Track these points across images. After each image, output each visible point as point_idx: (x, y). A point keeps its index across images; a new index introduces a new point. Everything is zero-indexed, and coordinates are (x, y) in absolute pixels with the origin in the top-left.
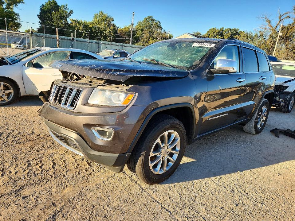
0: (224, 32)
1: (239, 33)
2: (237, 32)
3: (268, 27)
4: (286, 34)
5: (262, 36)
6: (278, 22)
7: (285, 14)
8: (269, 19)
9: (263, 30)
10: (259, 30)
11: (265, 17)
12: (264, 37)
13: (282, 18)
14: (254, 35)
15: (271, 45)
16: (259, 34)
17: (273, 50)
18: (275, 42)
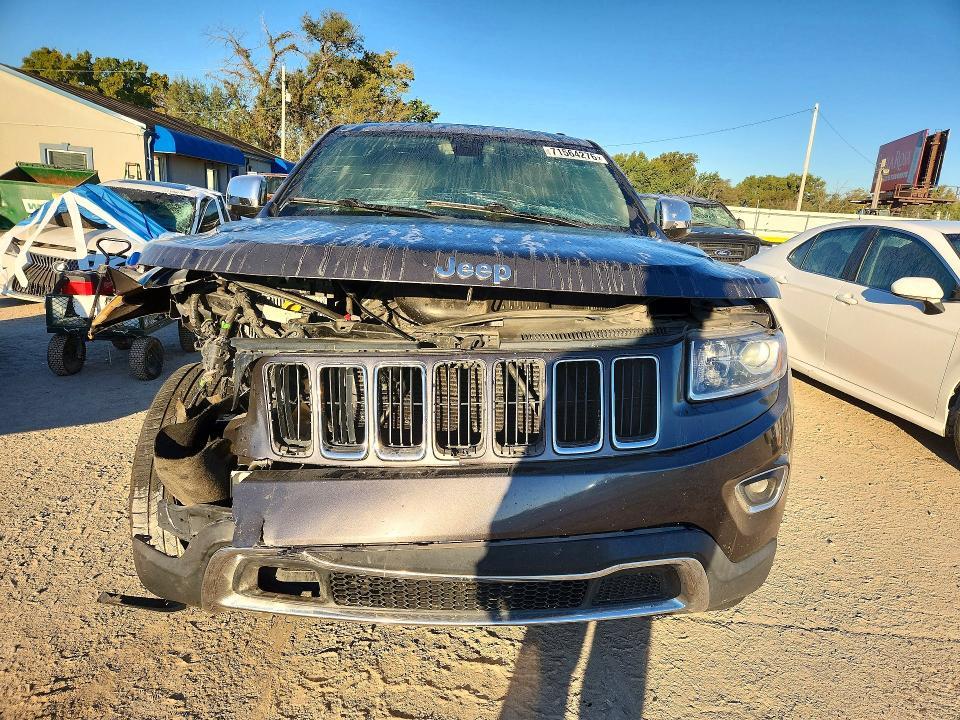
0: (96, 68)
1: (150, 80)
2: (143, 75)
3: (245, 71)
4: (301, 100)
5: (236, 96)
6: (270, 60)
7: (284, 37)
8: (244, 46)
9: (234, 80)
10: (224, 76)
11: (226, 35)
12: (243, 102)
13: (279, 47)
14: (209, 91)
15: (270, 128)
16: (225, 92)
17: (279, 145)
18: (279, 120)
